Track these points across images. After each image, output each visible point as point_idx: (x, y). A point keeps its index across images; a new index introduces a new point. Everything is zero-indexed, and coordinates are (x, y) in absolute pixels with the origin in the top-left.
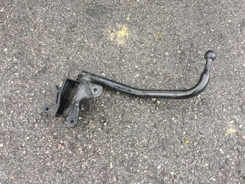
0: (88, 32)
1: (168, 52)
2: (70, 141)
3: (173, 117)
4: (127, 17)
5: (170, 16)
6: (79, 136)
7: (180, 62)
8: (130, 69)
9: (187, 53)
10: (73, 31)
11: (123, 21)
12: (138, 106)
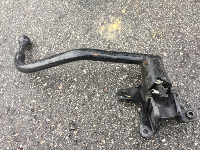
0: (76, 23)
1: (167, 52)
2: (30, 147)
3: (164, 138)
4: (123, 9)
5: (174, 10)
6: (42, 142)
7: (182, 67)
8: (117, 68)
9: (192, 56)
10: (62, 22)
11: (117, 14)
12: (119, 116)
